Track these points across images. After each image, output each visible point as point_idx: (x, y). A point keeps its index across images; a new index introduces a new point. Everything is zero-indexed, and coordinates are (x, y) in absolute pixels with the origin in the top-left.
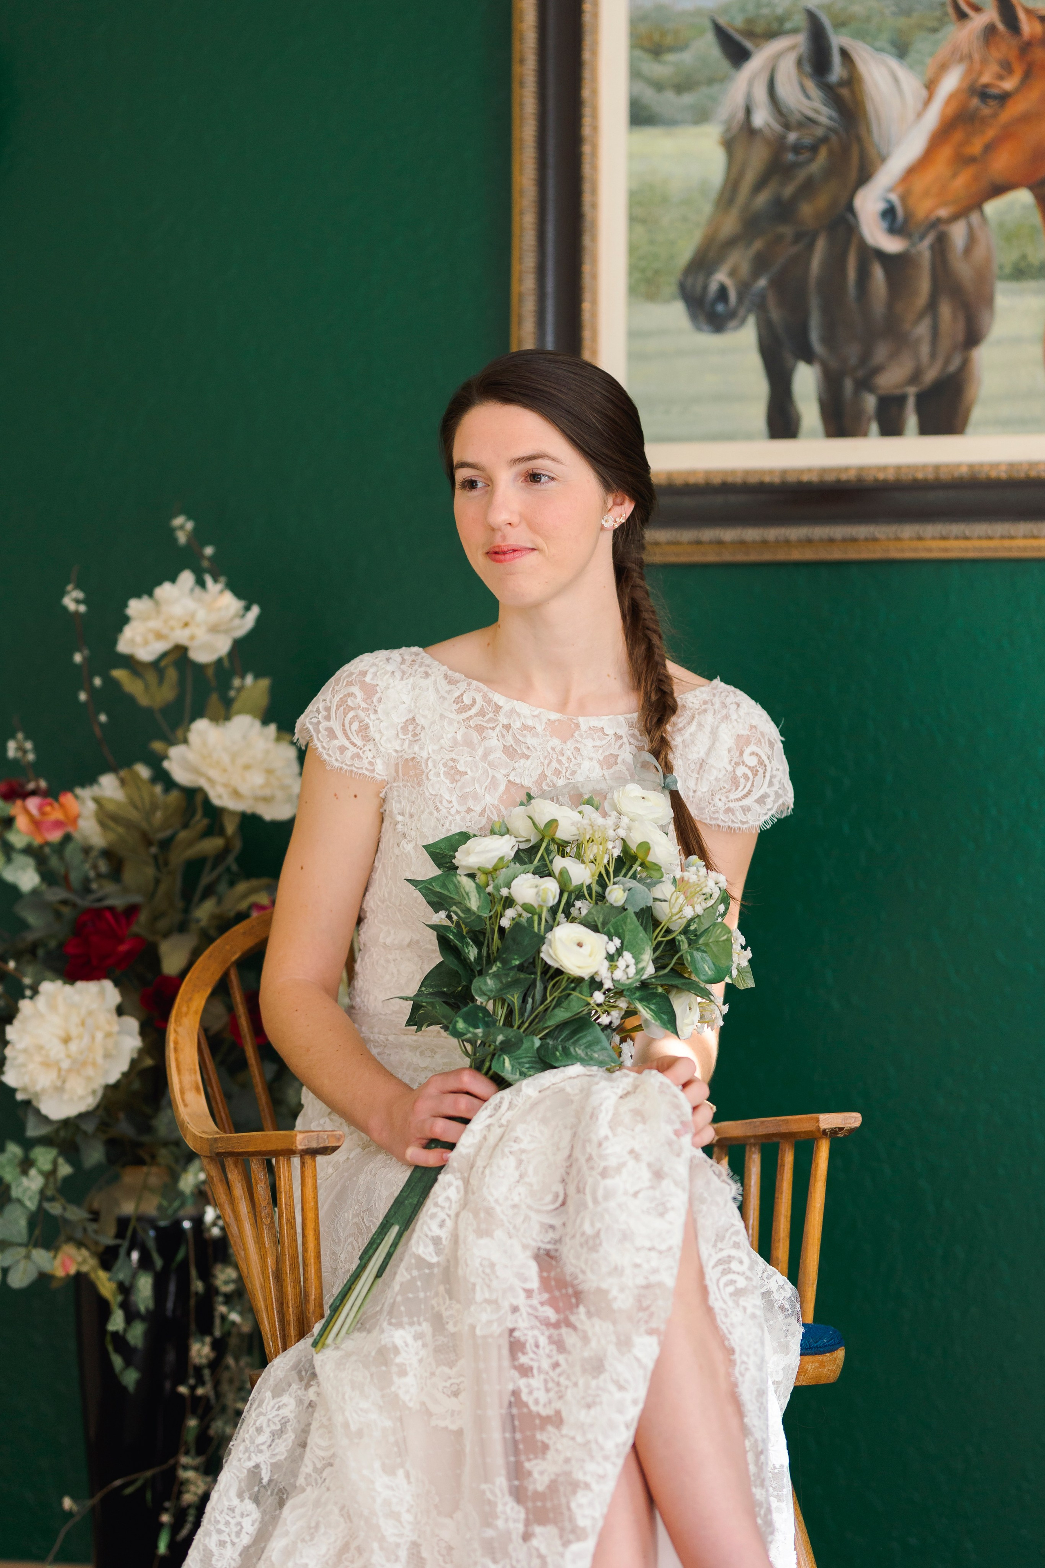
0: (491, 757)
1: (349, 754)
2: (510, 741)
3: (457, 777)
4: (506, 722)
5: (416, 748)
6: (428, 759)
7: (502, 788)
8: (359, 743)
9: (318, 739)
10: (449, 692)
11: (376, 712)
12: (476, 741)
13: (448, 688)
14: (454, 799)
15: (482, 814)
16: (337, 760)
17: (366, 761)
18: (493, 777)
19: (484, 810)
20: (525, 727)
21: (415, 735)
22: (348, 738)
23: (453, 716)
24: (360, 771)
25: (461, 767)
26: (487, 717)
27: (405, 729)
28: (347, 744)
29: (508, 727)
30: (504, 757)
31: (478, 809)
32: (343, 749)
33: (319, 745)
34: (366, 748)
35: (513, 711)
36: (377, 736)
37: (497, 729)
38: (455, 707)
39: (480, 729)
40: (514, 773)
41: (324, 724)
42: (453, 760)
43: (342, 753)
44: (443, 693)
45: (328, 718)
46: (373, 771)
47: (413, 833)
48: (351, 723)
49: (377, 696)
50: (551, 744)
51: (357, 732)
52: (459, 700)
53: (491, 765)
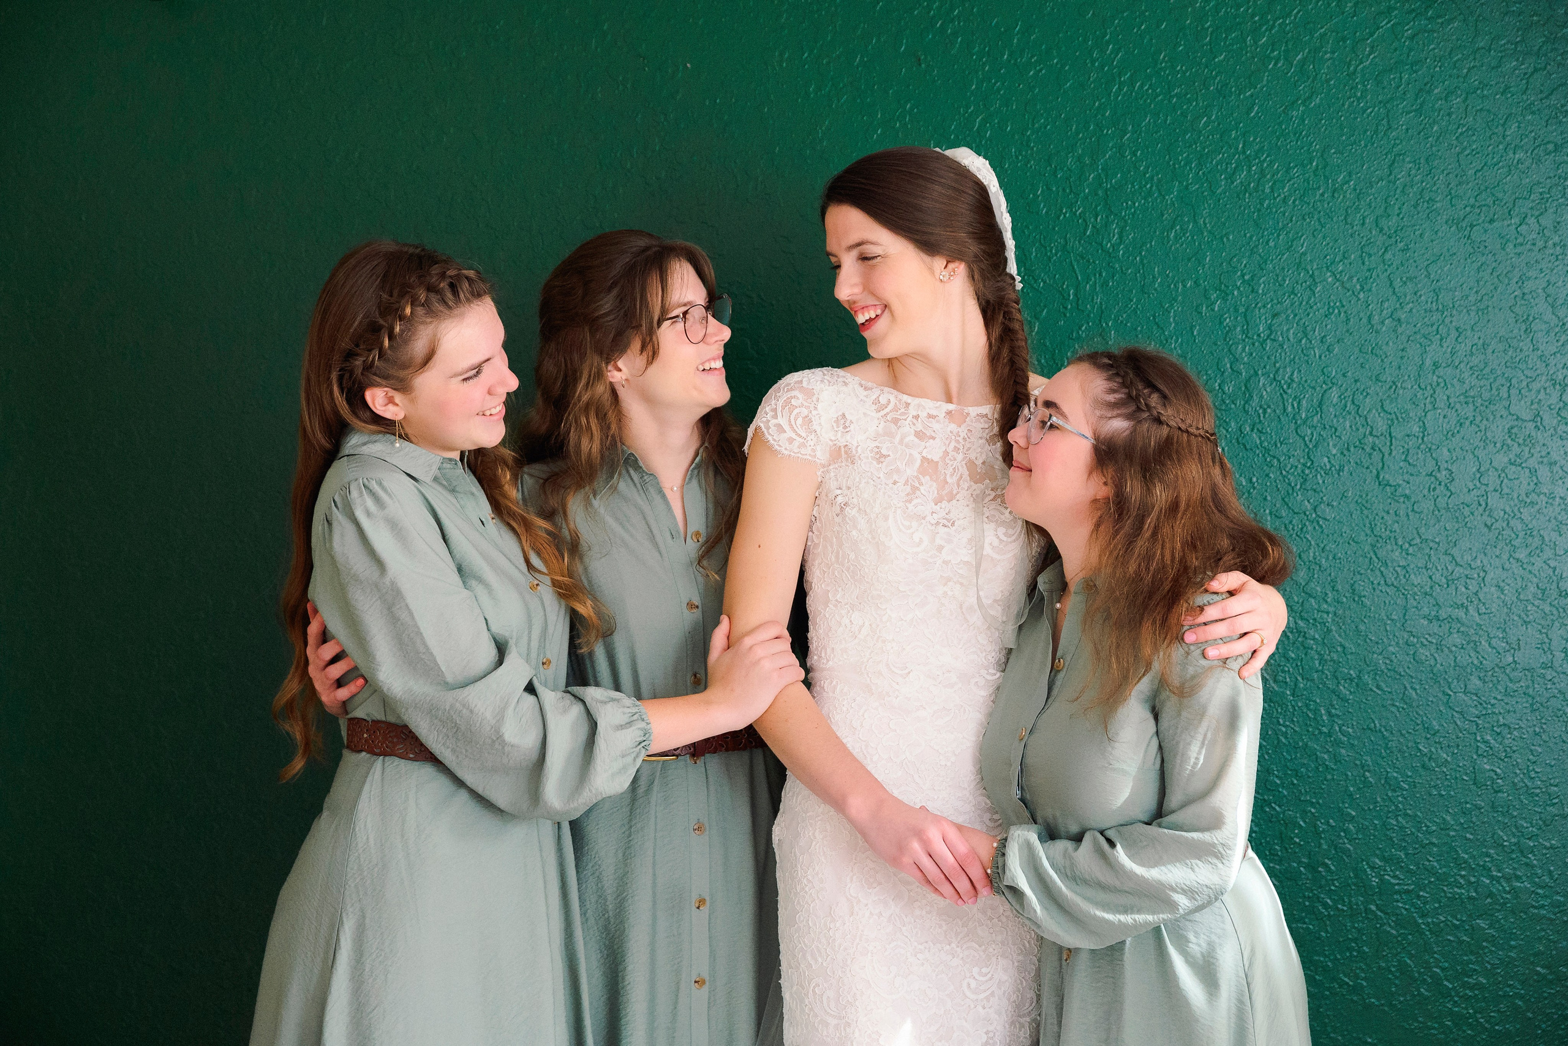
0: (907, 440)
1: (796, 444)
2: (919, 427)
3: (882, 459)
4: (915, 414)
5: (848, 437)
6: (857, 447)
7: (918, 462)
8: (804, 434)
9: (769, 434)
10: (867, 396)
11: (816, 408)
12: (894, 431)
13: (865, 393)
14: (881, 475)
15: (906, 483)
16: (786, 449)
17: (809, 448)
18: (910, 454)
19: (907, 481)
20: (930, 416)
21: (845, 427)
22: (795, 431)
23: (874, 414)
24: (805, 457)
25: (884, 452)
26: (900, 412)
27: (837, 421)
28: (794, 436)
29: (917, 417)
30: (916, 440)
31: (902, 481)
32: (791, 440)
33: (770, 438)
34: (809, 438)
35: (919, 405)
36: (818, 429)
37: (909, 419)
38: (874, 407)
39: (895, 421)
40: (925, 450)
41: (773, 422)
42: (878, 447)
43: (791, 443)
44: (862, 397)
45: (775, 417)
46: (815, 456)
47: (855, 500)
48: (796, 420)
49: (816, 396)
50: (949, 429)
51: (802, 426)
52: (876, 402)
53: (907, 446)
